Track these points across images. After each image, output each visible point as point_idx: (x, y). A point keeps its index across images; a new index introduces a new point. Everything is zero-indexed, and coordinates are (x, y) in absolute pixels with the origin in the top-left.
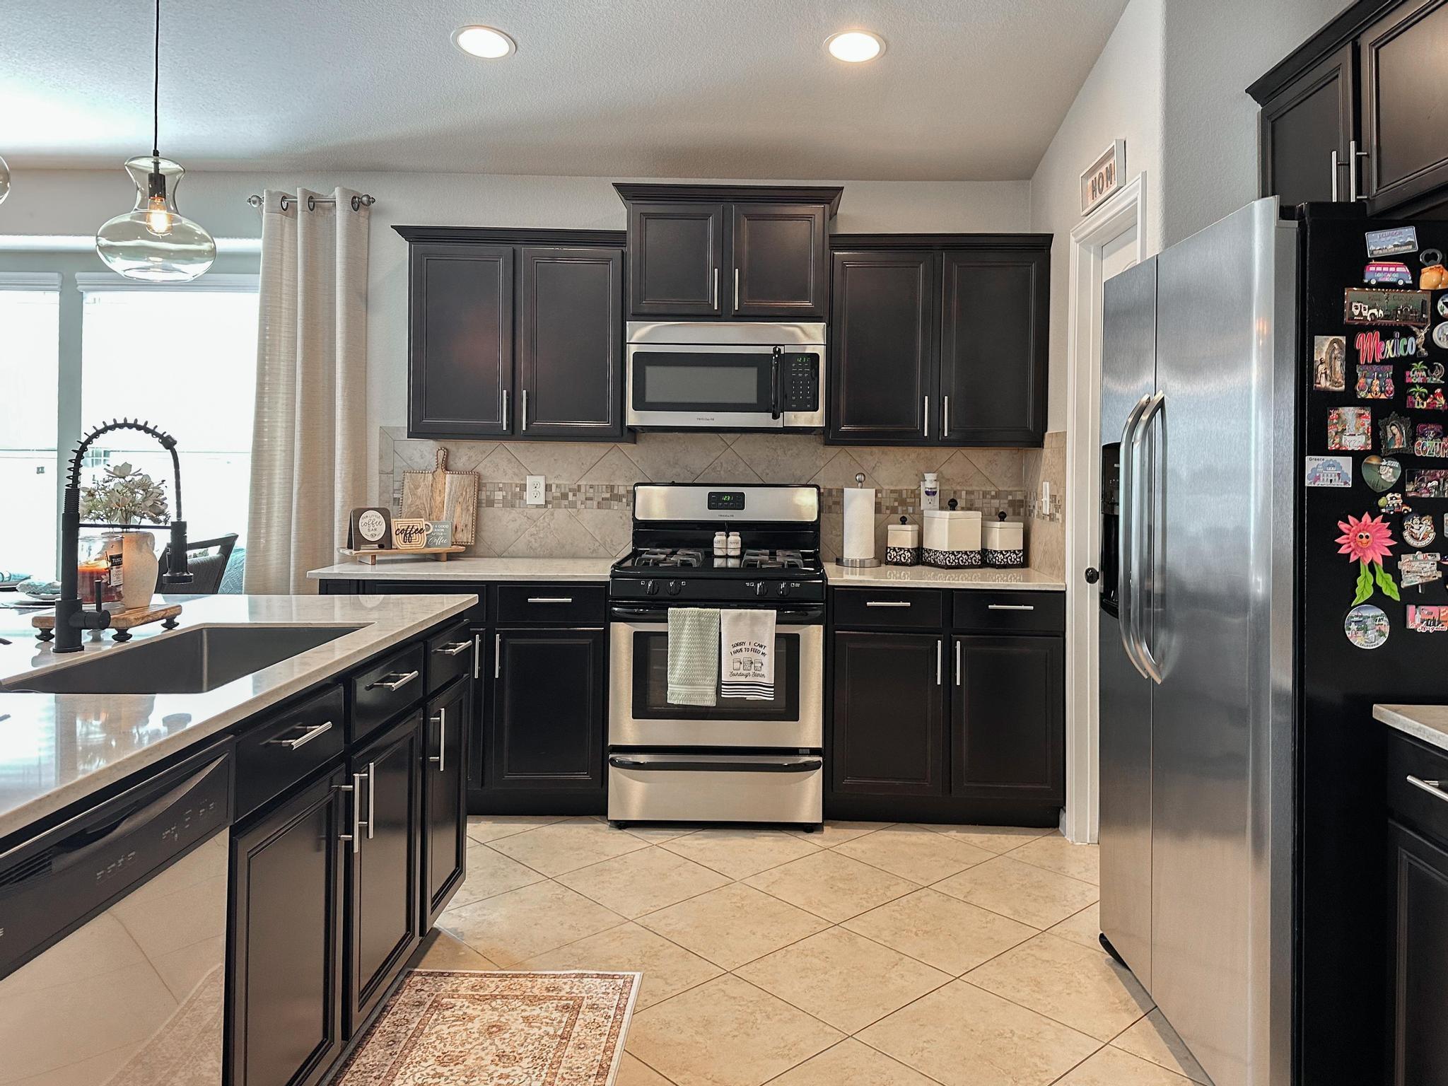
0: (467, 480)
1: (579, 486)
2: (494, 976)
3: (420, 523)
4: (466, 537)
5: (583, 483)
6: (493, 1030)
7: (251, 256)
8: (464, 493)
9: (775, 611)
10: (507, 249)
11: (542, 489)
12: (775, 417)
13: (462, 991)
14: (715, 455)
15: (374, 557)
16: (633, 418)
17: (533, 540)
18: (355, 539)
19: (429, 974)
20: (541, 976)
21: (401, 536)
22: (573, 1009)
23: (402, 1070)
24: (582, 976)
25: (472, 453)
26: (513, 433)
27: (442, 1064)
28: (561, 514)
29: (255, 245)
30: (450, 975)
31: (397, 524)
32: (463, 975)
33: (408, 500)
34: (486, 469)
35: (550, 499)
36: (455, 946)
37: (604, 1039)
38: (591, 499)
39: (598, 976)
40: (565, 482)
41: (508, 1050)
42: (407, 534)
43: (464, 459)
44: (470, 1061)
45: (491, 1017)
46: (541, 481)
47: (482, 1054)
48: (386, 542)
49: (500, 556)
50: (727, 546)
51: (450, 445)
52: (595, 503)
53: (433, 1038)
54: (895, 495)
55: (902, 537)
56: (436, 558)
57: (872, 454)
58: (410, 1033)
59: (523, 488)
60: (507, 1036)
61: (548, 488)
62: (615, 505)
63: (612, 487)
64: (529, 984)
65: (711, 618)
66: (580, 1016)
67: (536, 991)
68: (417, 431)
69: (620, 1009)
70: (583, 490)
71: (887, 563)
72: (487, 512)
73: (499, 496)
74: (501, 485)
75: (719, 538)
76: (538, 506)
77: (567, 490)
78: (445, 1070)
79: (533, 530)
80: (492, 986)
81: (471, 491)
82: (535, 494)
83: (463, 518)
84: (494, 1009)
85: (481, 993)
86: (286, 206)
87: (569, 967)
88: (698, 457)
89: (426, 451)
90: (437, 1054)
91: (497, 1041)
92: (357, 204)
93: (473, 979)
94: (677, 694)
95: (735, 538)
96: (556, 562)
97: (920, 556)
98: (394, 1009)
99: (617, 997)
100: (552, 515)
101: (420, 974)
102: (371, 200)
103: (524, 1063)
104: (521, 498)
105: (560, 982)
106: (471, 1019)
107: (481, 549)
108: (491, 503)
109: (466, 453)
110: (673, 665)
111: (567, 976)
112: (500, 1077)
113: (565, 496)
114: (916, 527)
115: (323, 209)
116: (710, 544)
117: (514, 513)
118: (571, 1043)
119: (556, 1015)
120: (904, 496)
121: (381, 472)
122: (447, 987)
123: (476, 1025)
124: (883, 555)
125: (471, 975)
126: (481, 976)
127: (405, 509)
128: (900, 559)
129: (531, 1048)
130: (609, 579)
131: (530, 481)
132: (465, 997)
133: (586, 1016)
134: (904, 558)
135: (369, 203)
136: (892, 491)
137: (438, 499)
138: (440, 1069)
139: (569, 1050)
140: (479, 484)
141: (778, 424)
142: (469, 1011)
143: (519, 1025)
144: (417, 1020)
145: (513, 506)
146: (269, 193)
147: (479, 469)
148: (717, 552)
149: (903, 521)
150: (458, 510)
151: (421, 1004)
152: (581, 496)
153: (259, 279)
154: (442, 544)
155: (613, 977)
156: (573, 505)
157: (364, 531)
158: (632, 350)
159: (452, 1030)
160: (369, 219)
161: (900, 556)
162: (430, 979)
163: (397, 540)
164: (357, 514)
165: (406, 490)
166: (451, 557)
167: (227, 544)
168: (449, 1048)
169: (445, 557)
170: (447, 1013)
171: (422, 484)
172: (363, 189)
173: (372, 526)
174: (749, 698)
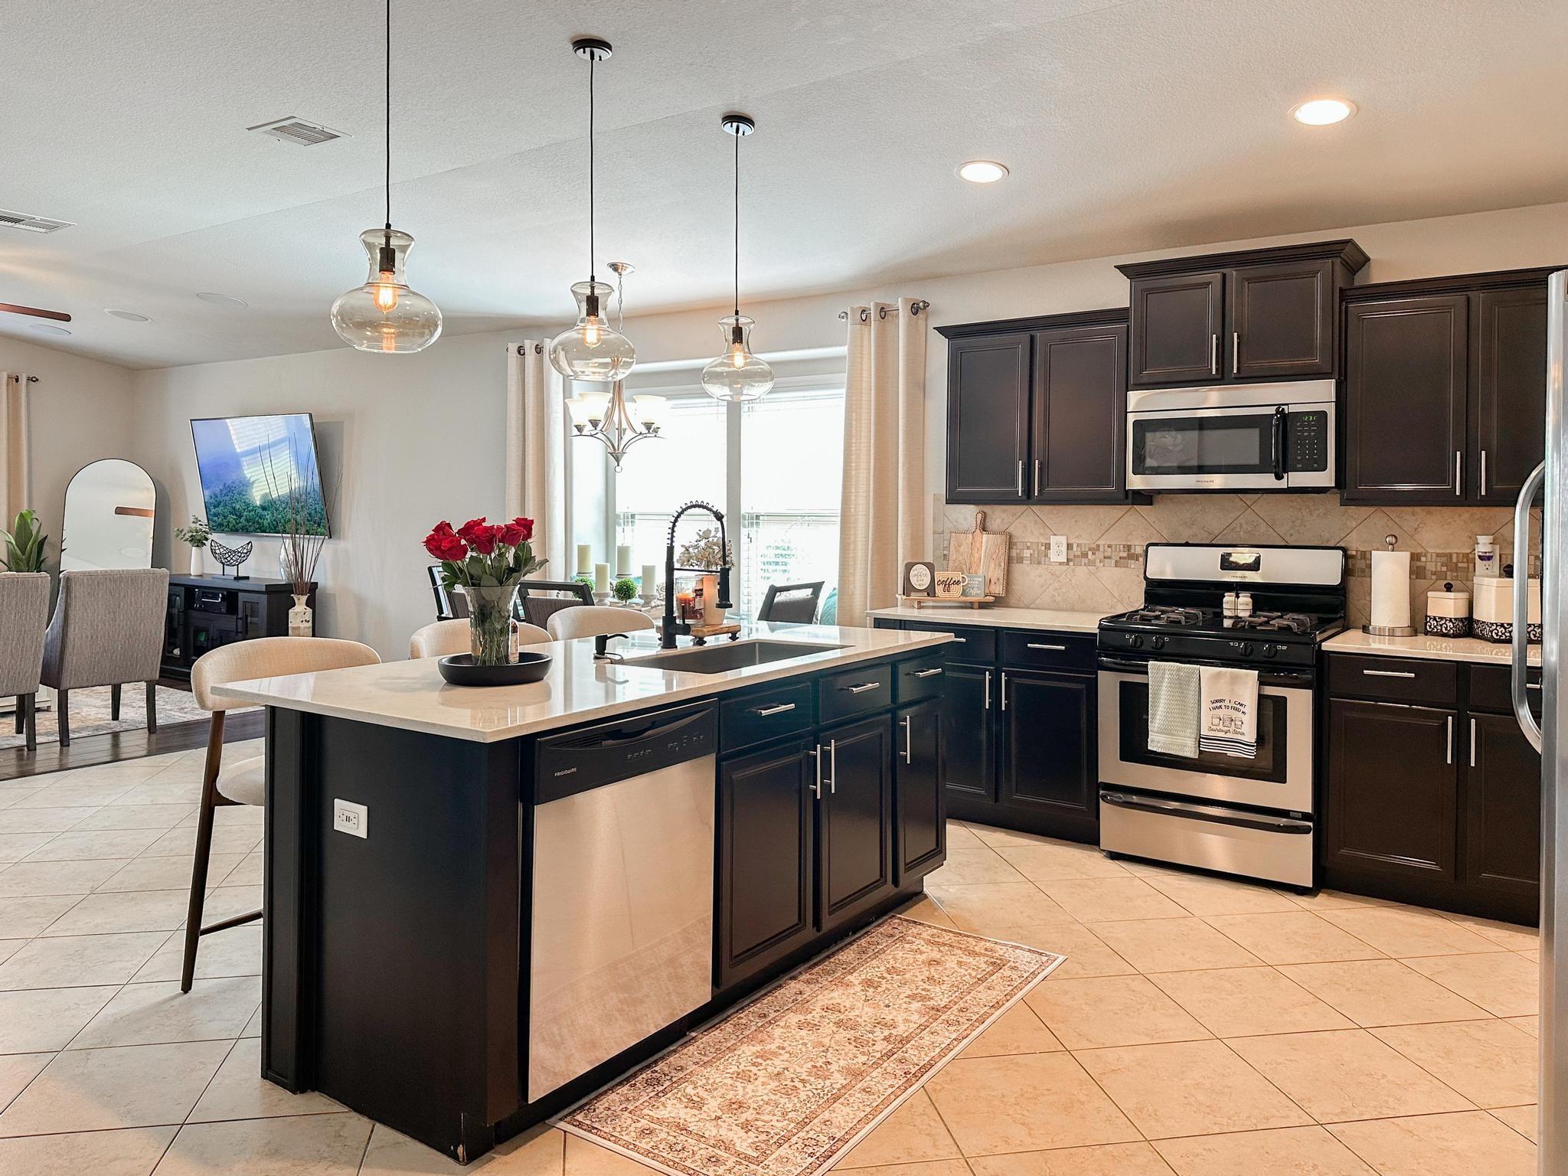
0: (1000, 539)
1: (1098, 546)
2: (952, 932)
3: (957, 576)
4: (998, 589)
5: (1101, 542)
6: (932, 962)
7: (839, 359)
8: (997, 551)
9: (1257, 672)
10: (1025, 337)
11: (1064, 548)
12: (1279, 477)
13: (925, 935)
14: (1233, 515)
15: (919, 603)
16: (1136, 482)
17: (1057, 595)
18: (908, 589)
19: (906, 920)
20: (986, 941)
21: (942, 586)
22: (998, 965)
23: (862, 969)
24: (1017, 947)
25: (1004, 516)
26: (1028, 498)
27: (889, 972)
28: (1081, 571)
29: (843, 350)
30: (920, 924)
31: (939, 576)
32: (930, 927)
33: (953, 556)
34: (1016, 530)
35: (1071, 557)
36: (933, 908)
37: (1010, 988)
38: (1109, 558)
39: (1029, 950)
40: (1086, 541)
41: (936, 976)
42: (947, 585)
43: (998, 521)
44: (908, 976)
45: (936, 955)
46: (1063, 540)
47: (918, 974)
48: (931, 591)
49: (1028, 607)
50: (1237, 607)
51: (987, 509)
52: (1113, 562)
53: (890, 957)
54: (1444, 559)
55: (1445, 606)
56: (971, 606)
57: (1413, 514)
58: (876, 950)
59: (1048, 546)
60: (941, 969)
61: (1069, 547)
62: (1132, 563)
63: (1129, 547)
64: (974, 943)
65: (1191, 673)
66: (1001, 971)
67: (977, 949)
68: (953, 499)
69: (1034, 974)
70: (1101, 549)
71: (1426, 633)
72: (1017, 568)
73: (1027, 553)
74: (1029, 544)
75: (1229, 598)
76: (1061, 564)
77: (1087, 549)
78: (889, 977)
79: (1057, 585)
80: (947, 938)
81: (1003, 549)
82: (1058, 553)
83: (997, 573)
84: (940, 951)
85: (937, 940)
86: (864, 317)
87: (1011, 940)
88: (1214, 518)
89: (967, 515)
90: (888, 966)
91: (932, 969)
92: (916, 309)
93: (935, 931)
94: (1156, 742)
95: (1245, 600)
96: (1077, 615)
97: (1468, 627)
98: (873, 935)
99: (1036, 967)
100: (1074, 571)
101: (900, 919)
102: (926, 305)
103: (944, 987)
104: (1046, 556)
105: (998, 947)
106: (921, 953)
107: (1013, 601)
108: (1020, 560)
109: (1000, 516)
110: (1153, 714)
111: (1005, 945)
112: (923, 990)
113: (1085, 555)
114: (1464, 595)
115: (892, 316)
116: (1219, 604)
117: (1041, 569)
118: (984, 984)
119: (984, 966)
120: (1454, 560)
121: (934, 533)
122: (915, 930)
123: (924, 957)
124: (1420, 624)
125: (935, 928)
126: (942, 930)
127: (951, 564)
128: (1441, 630)
129: (954, 979)
130: (1097, 631)
131: (1053, 540)
132: (924, 940)
133: (1006, 972)
134: (1446, 629)
135: (925, 307)
136: (1438, 555)
137: (976, 556)
138: (885, 975)
139: (981, 988)
140: (1010, 544)
141: (1282, 484)
142: (922, 948)
143: (954, 965)
144: (884, 944)
145: (1039, 563)
146: (852, 309)
147: (1011, 530)
148: (1226, 613)
149: (1449, 588)
150: (992, 565)
151: (892, 936)
152: (1100, 555)
153: (845, 377)
154: (977, 594)
155: (1041, 954)
156: (1092, 563)
157: (914, 581)
158: (1131, 419)
159: (905, 956)
160: (926, 320)
161: (1441, 625)
162: (905, 923)
163: (939, 589)
164: (909, 567)
165: (952, 548)
166: (983, 606)
167: (817, 587)
168: (897, 965)
169: (976, 606)
170: (907, 946)
171: (964, 543)
172: (918, 296)
173: (920, 578)
174: (1229, 753)
